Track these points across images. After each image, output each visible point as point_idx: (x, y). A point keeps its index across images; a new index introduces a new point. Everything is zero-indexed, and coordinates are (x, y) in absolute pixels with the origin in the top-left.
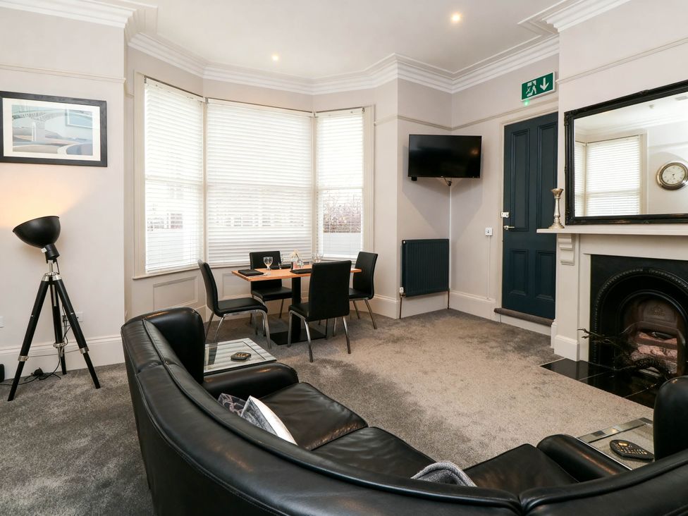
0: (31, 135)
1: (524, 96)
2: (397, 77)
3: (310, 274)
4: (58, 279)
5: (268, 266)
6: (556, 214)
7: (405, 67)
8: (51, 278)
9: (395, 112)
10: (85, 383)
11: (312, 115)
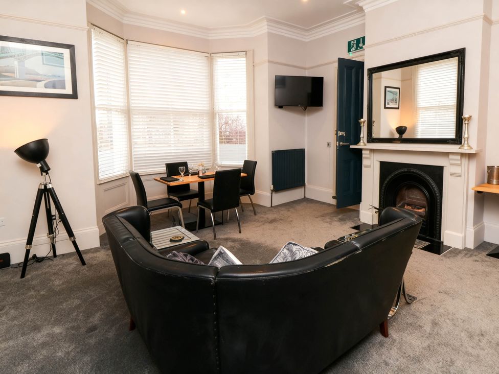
0: (14, 73)
1: (349, 51)
2: (267, 30)
3: (214, 178)
4: (51, 187)
5: (182, 174)
6: (362, 136)
7: (272, 24)
8: (45, 186)
9: (266, 58)
10: (74, 262)
11: (208, 55)
